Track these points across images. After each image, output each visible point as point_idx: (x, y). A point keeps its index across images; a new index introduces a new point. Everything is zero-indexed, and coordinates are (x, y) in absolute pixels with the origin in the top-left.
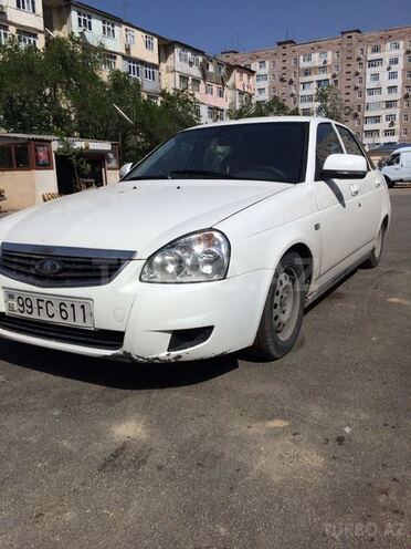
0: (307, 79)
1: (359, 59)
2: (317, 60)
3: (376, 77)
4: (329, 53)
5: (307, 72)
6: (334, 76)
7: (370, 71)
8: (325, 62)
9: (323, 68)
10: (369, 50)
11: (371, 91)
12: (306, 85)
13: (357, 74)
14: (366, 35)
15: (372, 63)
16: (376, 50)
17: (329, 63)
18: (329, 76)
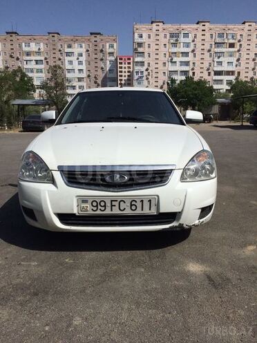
0: (28, 58)
1: (60, 51)
2: (33, 47)
3: (71, 62)
4: (42, 44)
5: (28, 54)
6: (46, 59)
7: (67, 59)
8: (39, 49)
9: (39, 53)
10: (66, 46)
11: (69, 71)
12: (28, 62)
13: (60, 59)
14: (63, 37)
15: (68, 54)
16: (70, 46)
17: (42, 50)
18: (43, 58)
